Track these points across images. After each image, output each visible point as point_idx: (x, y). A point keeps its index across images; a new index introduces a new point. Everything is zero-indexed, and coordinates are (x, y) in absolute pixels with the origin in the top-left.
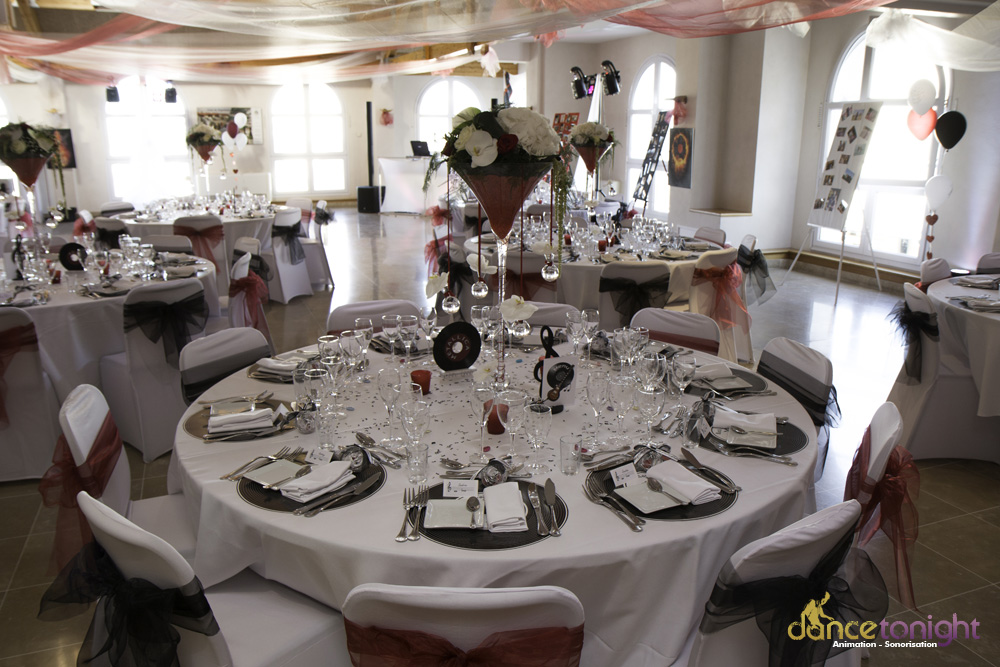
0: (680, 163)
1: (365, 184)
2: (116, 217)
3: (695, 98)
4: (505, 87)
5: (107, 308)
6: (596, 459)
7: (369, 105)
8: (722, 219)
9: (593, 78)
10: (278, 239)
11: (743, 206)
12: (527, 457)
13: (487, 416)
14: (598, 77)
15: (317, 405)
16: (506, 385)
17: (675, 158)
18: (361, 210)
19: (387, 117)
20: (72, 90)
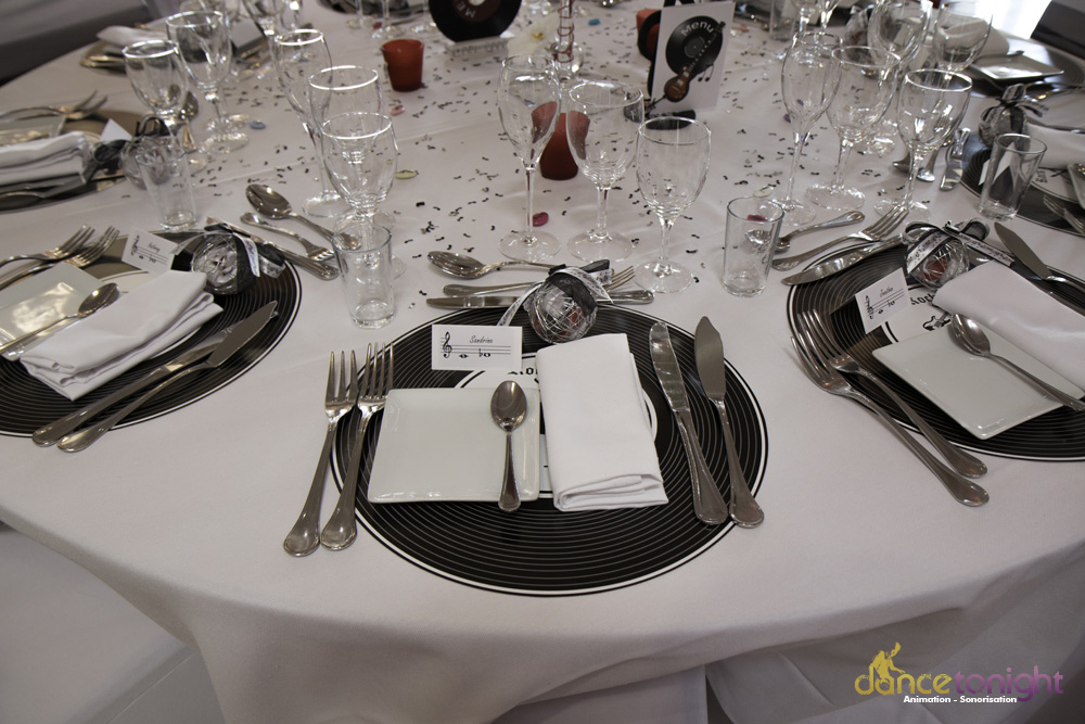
6: (796, 248)
12: (635, 241)
13: (541, 146)
15: (169, 123)
16: (575, 68)
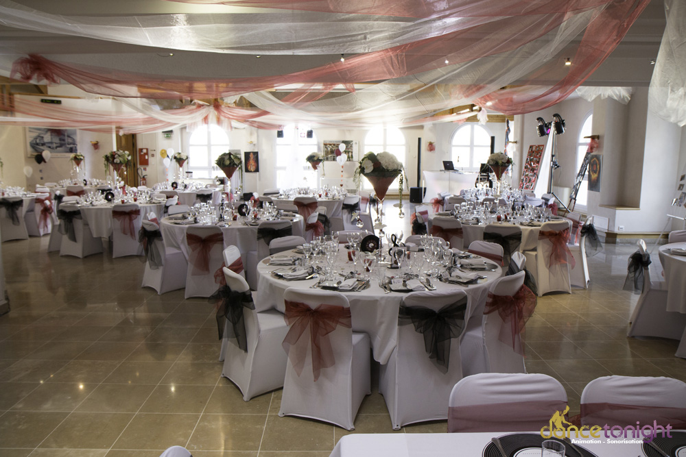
0: (594, 176)
1: (415, 186)
2: (269, 196)
3: (603, 136)
4: (506, 128)
5: (252, 231)
7: (419, 139)
8: (617, 211)
9: (550, 124)
10: (345, 211)
11: (635, 204)
14: (553, 125)
17: (591, 173)
18: (411, 201)
19: (431, 147)
20: (261, 131)
